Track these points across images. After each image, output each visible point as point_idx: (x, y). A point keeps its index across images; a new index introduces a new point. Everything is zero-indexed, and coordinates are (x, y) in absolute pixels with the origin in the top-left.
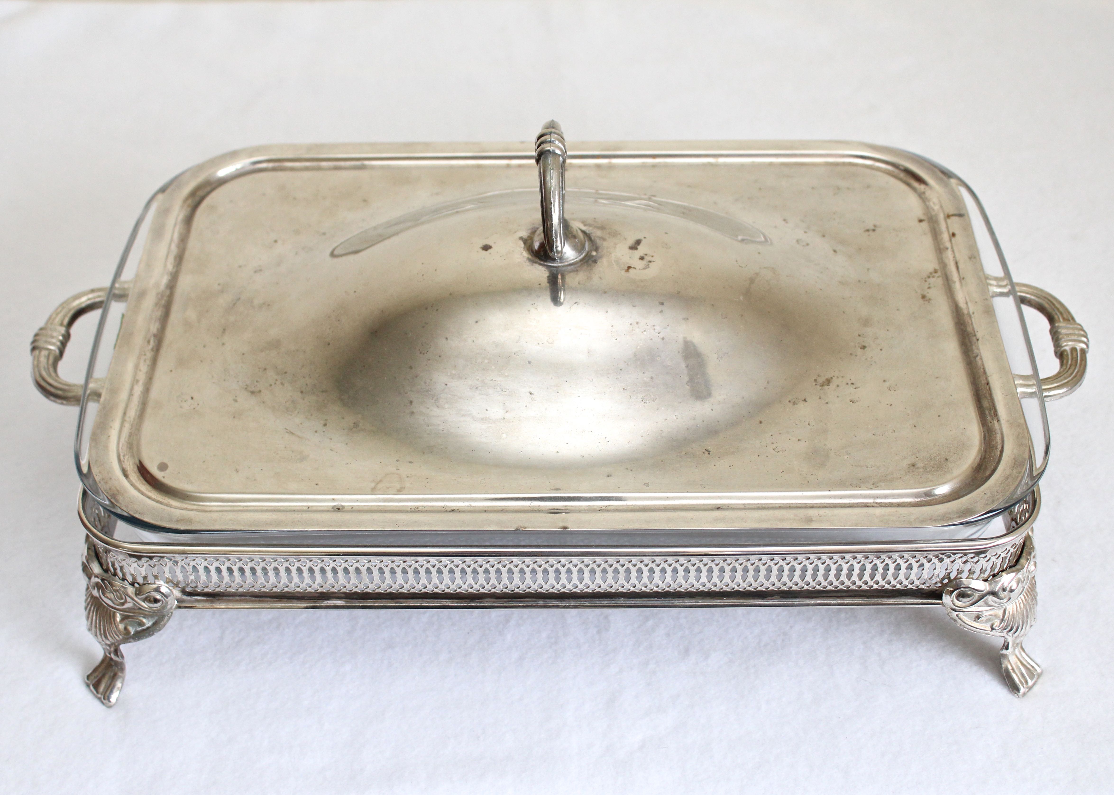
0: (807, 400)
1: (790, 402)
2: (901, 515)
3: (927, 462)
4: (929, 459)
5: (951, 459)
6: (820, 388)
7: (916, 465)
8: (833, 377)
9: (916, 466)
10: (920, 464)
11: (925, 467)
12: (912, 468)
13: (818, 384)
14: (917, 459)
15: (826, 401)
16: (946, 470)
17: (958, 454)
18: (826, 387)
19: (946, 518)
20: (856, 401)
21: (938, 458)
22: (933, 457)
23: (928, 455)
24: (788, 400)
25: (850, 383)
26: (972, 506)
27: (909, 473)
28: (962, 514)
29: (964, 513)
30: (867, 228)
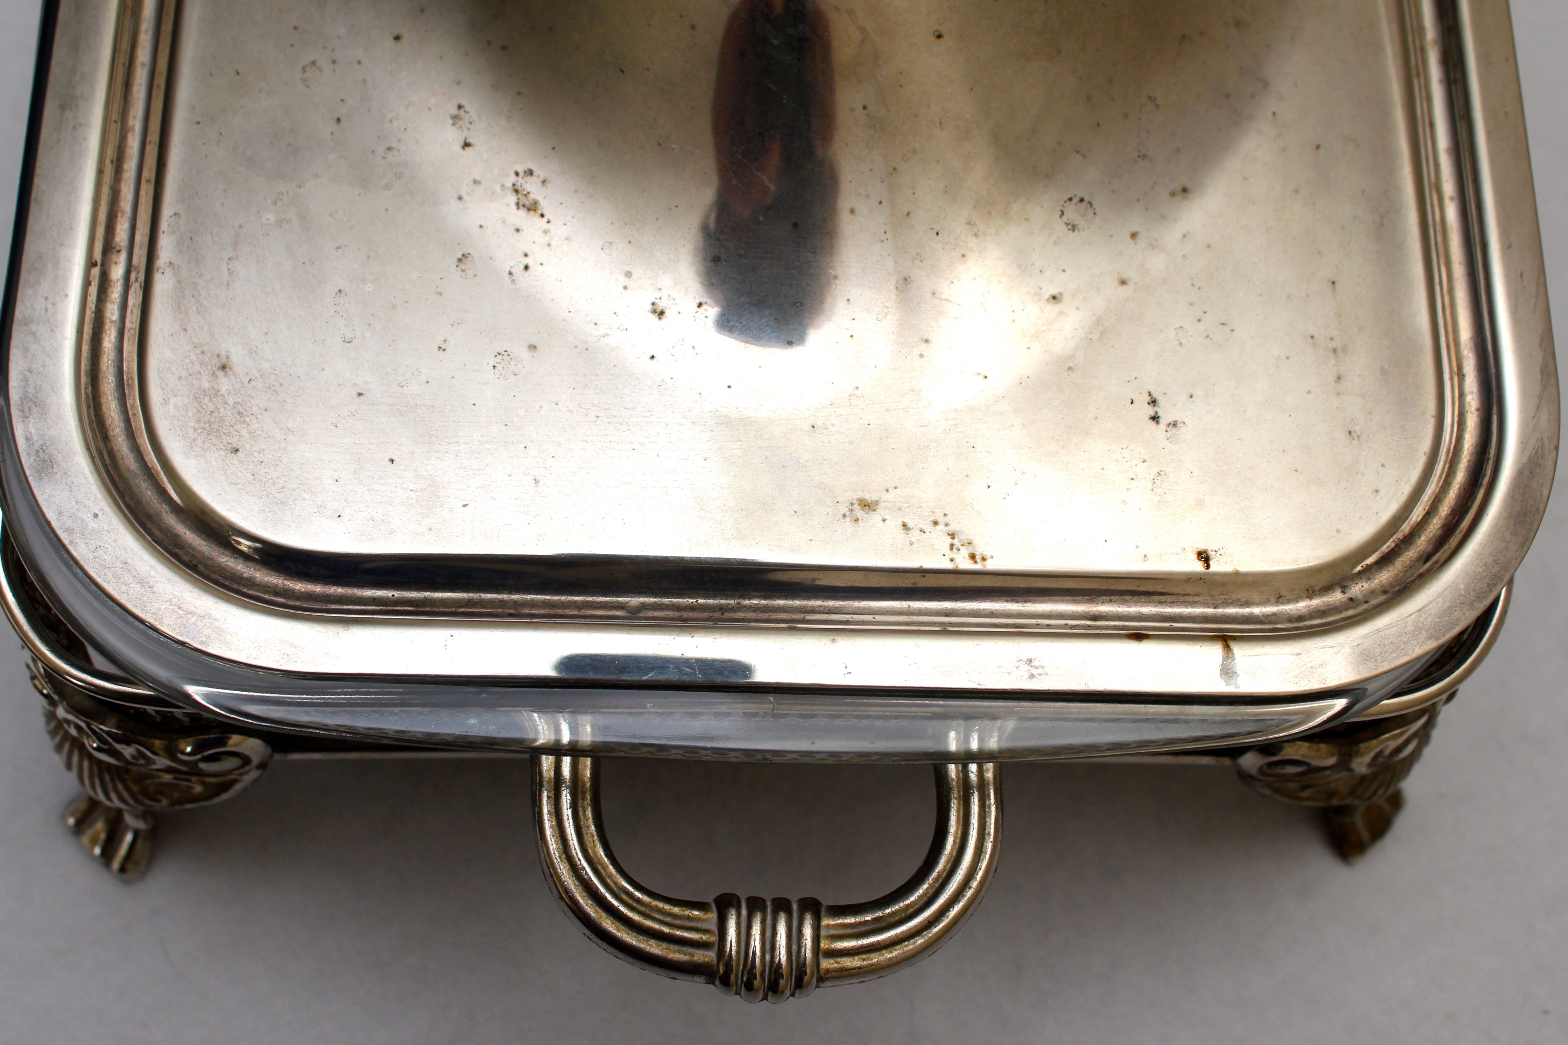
0: (467, 149)
1: (460, 107)
2: (54, 304)
3: (231, 401)
4: (241, 410)
5: (236, 462)
6: (509, 184)
7: (226, 375)
8: (545, 220)
9: (220, 374)
10: (225, 384)
11: (216, 396)
12: (217, 362)
13: (520, 179)
14: (246, 381)
15: (465, 197)
16: (199, 442)
17: (250, 483)
18: (512, 199)
19: (30, 408)
20: (462, 266)
21: (244, 432)
22: (248, 419)
23: (255, 408)
24: (463, 103)
25: (529, 261)
26: (58, 476)
27: (198, 351)
28: (36, 446)
29: (38, 451)
30: (1162, 401)
